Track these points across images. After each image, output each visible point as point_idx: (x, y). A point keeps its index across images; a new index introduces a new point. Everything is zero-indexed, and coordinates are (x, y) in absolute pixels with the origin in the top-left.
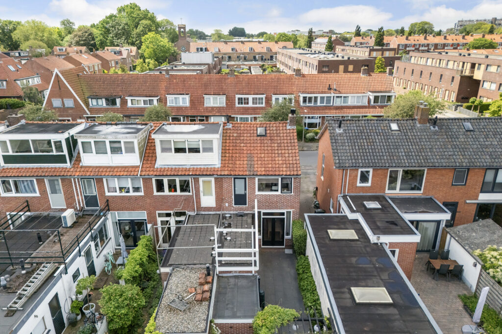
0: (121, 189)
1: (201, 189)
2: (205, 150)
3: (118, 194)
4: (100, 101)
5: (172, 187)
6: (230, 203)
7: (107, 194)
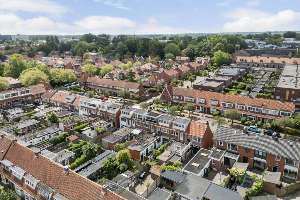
0: (165, 131)
1: (180, 135)
2: (182, 127)
3: (164, 132)
4: (176, 97)
5: (174, 134)
6: (186, 140)
7: (162, 132)
